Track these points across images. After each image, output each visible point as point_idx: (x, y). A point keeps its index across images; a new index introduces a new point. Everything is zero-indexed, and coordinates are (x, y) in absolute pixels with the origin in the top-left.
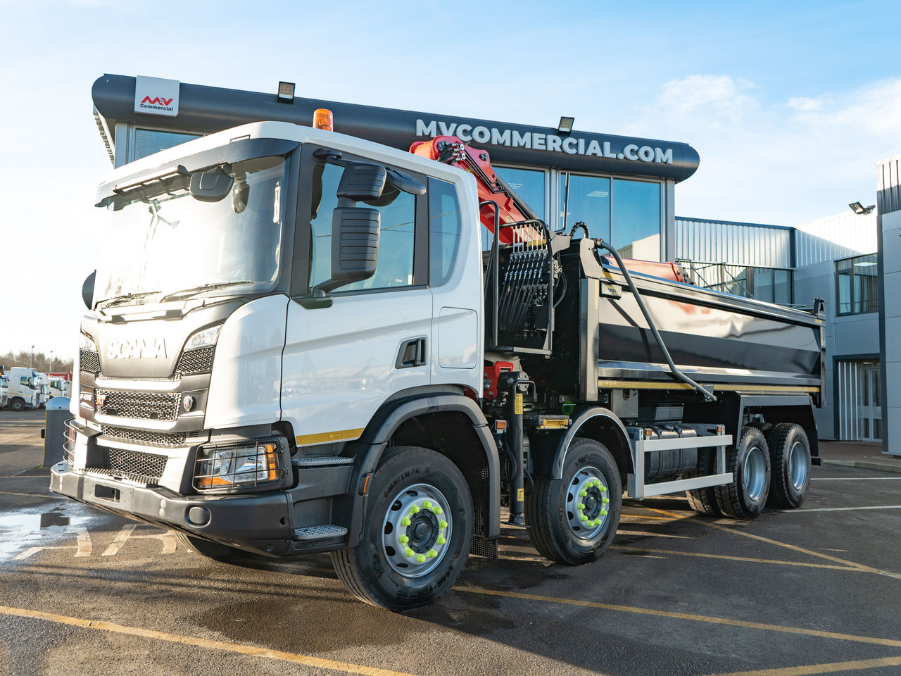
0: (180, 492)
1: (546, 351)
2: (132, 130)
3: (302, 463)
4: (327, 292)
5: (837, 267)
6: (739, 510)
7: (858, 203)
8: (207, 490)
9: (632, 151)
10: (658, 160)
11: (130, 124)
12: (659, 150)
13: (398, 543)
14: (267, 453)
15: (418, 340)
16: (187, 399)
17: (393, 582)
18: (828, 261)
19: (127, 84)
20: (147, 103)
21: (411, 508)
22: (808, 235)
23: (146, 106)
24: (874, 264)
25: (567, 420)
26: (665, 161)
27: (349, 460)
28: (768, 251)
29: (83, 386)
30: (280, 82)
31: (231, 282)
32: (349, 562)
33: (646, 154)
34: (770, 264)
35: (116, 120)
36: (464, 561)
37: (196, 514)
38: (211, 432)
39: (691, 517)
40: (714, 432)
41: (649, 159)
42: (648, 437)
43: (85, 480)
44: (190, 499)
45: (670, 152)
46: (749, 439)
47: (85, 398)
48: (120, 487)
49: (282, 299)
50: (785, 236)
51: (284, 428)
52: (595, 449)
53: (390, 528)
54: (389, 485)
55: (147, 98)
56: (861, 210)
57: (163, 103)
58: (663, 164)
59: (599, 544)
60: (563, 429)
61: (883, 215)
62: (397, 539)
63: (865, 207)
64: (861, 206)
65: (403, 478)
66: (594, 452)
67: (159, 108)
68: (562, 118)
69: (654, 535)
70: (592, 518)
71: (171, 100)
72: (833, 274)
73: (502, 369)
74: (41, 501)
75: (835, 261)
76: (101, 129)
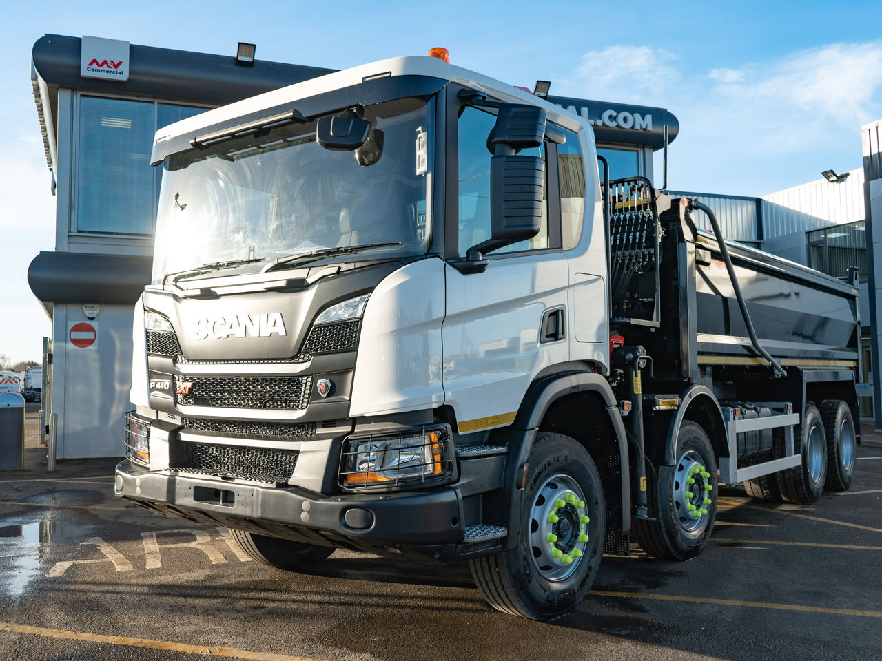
0: (322, 492)
1: (655, 323)
2: (77, 97)
3: (465, 453)
4: (483, 254)
5: (808, 238)
6: (804, 494)
7: (832, 171)
8: (357, 488)
9: (610, 117)
10: (637, 127)
11: (74, 89)
12: (637, 116)
13: (545, 542)
14: (431, 443)
15: (557, 311)
16: (322, 383)
17: (542, 587)
18: (799, 232)
19: (74, 45)
20: (94, 66)
21: (555, 502)
22: (775, 205)
23: (93, 70)
24: (845, 235)
25: (677, 400)
26: (644, 127)
27: (503, 449)
28: (734, 223)
29: (152, 372)
30: (240, 44)
31: (373, 244)
32: (497, 566)
33: (625, 120)
34: (737, 236)
35: (57, 86)
36: (599, 560)
37: (354, 517)
38: (355, 421)
39: (747, 504)
40: (781, 411)
41: (628, 126)
42: (736, 417)
43: (177, 482)
44: (343, 500)
45: (649, 118)
46: (809, 418)
47: (158, 386)
48: (234, 488)
49: (437, 262)
50: (751, 207)
51: (445, 413)
52: (694, 432)
53: (535, 526)
54: (534, 477)
55: (94, 61)
56: (835, 178)
57: (112, 66)
58: (641, 130)
59: (703, 536)
60: (674, 410)
61: (871, 182)
62: (544, 538)
63: (838, 175)
64: (835, 174)
65: (545, 468)
66: (695, 435)
67: (107, 72)
68: (538, 81)
69: (729, 524)
70: (698, 507)
71: (120, 63)
72: (805, 246)
73: (615, 344)
74: (21, 509)
75: (806, 233)
76: (38, 95)
